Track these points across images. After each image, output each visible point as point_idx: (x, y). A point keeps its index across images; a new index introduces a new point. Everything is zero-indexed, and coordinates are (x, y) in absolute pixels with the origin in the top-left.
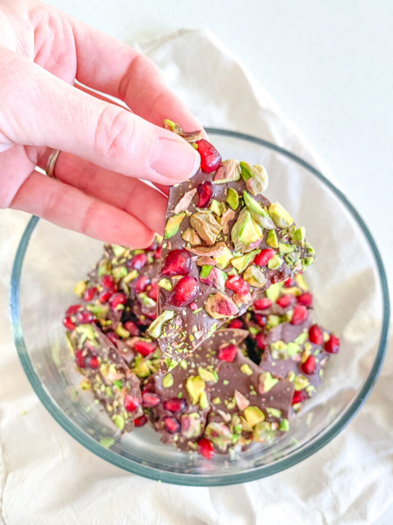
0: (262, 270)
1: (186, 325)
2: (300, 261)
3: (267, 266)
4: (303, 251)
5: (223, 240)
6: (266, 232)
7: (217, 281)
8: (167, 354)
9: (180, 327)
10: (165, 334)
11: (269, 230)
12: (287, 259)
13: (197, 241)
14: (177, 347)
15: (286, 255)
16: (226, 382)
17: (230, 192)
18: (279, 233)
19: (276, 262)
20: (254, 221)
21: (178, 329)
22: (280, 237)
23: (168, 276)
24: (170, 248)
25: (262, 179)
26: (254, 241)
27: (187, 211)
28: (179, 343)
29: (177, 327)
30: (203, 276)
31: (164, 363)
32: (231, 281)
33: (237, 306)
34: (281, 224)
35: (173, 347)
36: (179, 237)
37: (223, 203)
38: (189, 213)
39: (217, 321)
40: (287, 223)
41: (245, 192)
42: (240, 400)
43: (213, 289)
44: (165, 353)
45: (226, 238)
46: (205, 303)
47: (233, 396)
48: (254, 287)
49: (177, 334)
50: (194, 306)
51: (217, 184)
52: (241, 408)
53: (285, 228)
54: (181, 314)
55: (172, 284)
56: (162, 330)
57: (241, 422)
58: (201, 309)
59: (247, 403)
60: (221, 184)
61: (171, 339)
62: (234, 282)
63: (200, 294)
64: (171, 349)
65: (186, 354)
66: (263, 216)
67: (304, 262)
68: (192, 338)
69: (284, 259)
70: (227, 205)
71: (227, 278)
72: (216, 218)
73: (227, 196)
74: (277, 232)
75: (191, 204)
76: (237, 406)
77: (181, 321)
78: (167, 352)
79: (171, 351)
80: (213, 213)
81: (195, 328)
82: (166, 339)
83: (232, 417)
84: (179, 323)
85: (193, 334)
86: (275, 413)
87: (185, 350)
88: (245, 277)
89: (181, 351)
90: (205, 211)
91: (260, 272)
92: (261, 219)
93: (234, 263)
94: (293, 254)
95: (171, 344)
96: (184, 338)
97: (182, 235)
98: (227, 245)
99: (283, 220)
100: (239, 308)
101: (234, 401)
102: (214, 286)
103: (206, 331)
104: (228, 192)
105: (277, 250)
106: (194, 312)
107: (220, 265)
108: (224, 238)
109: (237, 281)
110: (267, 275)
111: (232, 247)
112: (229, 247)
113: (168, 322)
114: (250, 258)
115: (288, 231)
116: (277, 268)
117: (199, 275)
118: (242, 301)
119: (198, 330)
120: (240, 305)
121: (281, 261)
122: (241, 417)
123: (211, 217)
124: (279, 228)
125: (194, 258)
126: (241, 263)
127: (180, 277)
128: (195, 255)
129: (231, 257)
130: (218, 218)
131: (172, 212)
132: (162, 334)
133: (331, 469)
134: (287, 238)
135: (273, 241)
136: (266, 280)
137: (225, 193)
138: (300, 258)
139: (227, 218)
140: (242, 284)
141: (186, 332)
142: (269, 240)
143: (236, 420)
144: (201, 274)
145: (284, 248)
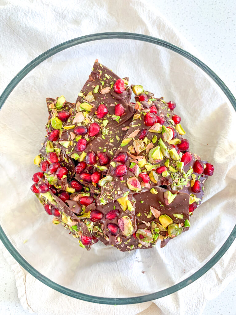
0: (158, 175)
1: (116, 186)
2: (178, 178)
3: (161, 174)
4: (181, 174)
5: (145, 156)
6: (165, 159)
7: (136, 171)
8: (103, 196)
9: (113, 186)
10: (105, 186)
11: (167, 159)
12: (172, 174)
13: (133, 152)
14: (108, 195)
15: (172, 172)
17: (154, 137)
18: (172, 161)
19: (166, 174)
20: (161, 152)
21: (112, 187)
22: (171, 164)
23: (116, 162)
24: (121, 150)
25: (170, 135)
26: (158, 159)
27: (133, 138)
28: (110, 193)
29: (112, 185)
30: (131, 167)
31: (100, 200)
32: (142, 174)
33: (141, 187)
34: (173, 158)
35: (107, 194)
36: (126, 147)
37: (150, 140)
38: (134, 139)
39: (130, 191)
40: (176, 158)
41: (161, 139)
43: (133, 174)
44: (102, 195)
45: (146, 155)
46: (127, 179)
48: (152, 182)
49: (110, 189)
50: (122, 178)
51: (150, 132)
53: (175, 160)
54: (115, 180)
55: (116, 165)
56: (105, 184)
58: (124, 181)
60: (152, 132)
61: (107, 190)
63: (127, 174)
64: (105, 194)
65: (111, 200)
66: (165, 150)
67: (180, 180)
70: (152, 141)
71: (141, 172)
72: (145, 146)
73: (153, 138)
74: (170, 161)
75: (136, 136)
77: (114, 184)
78: (103, 195)
79: (105, 195)
80: (144, 143)
81: (119, 189)
82: (105, 188)
84: (113, 184)
85: (117, 192)
87: (111, 198)
88: (150, 175)
89: (109, 197)
90: (140, 141)
91: (157, 176)
93: (146, 166)
94: (176, 174)
95: (106, 192)
96: (112, 192)
97: (128, 147)
98: (146, 158)
99: (175, 156)
100: (142, 189)
102: (134, 173)
103: (123, 192)
104: (153, 137)
105: (168, 169)
106: (121, 181)
107: (140, 165)
108: (145, 155)
109: (145, 174)
110: (160, 178)
111: (147, 159)
112: (146, 159)
113: (109, 182)
114: (154, 167)
115: (175, 162)
116: (165, 177)
117: (129, 166)
118: (144, 185)
119: (120, 190)
120: (143, 188)
121: (168, 174)
124: (172, 159)
125: (129, 158)
126: (149, 167)
127: (120, 164)
128: (130, 157)
129: (146, 163)
130: (146, 145)
131: (127, 136)
132: (104, 186)
134: (174, 165)
135: (168, 164)
136: (159, 181)
137: (152, 137)
139: (149, 146)
140: (146, 177)
141: (114, 189)
142: (166, 163)
144: (130, 166)
145: (172, 169)
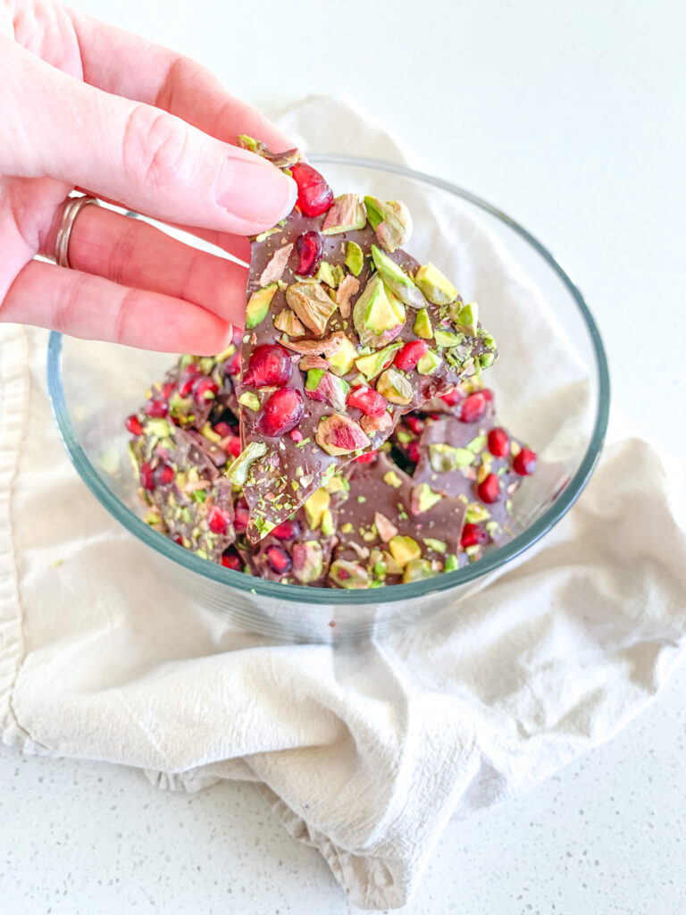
0: (408, 376)
1: (286, 466)
2: (472, 360)
3: (416, 368)
4: (476, 342)
5: (342, 329)
6: (412, 313)
7: (333, 395)
8: (258, 511)
9: (276, 469)
10: (253, 481)
11: (417, 310)
12: (449, 356)
13: (299, 331)
14: (274, 500)
15: (447, 349)
16: (362, 499)
17: (349, 248)
18: (435, 314)
19: (430, 362)
20: (391, 295)
21: (273, 472)
22: (436, 321)
23: (253, 387)
24: (255, 342)
25: (401, 224)
26: (390, 328)
27: (280, 282)
28: (276, 495)
29: (272, 469)
30: (311, 387)
31: (254, 526)
32: (356, 395)
33: (368, 435)
34: (438, 299)
35: (267, 501)
36: (269, 324)
37: (339, 267)
38: (283, 285)
39: (336, 460)
40: (447, 297)
41: (374, 248)
42: (384, 527)
43: (327, 407)
44: (255, 510)
45: (346, 324)
46: (315, 430)
47: (372, 521)
48: (396, 405)
49: (273, 480)
50: (297, 435)
51: (328, 236)
52: (385, 538)
53: (444, 306)
54: (277, 448)
55: (259, 400)
56: (249, 474)
57: (385, 559)
58: (308, 440)
59: (394, 531)
60: (334, 235)
61: (263, 487)
62: (361, 396)
63: (306, 416)
64: (264, 503)
65: (289, 511)
66: (404, 284)
67: (478, 362)
68: (295, 486)
69: (445, 357)
70: (347, 270)
71: (349, 389)
72: (328, 293)
73: (346, 256)
74: (431, 312)
75: (286, 271)
76: (378, 536)
77: (278, 460)
78: (259, 509)
79: (263, 507)
80: (323, 283)
81: (300, 471)
82: (255, 487)
83: (370, 552)
84: (274, 463)
85: (298, 481)
86: (438, 546)
87: (287, 506)
88: (380, 387)
89: (280, 507)
90: (310, 280)
91: (404, 379)
92: (402, 290)
93: (360, 365)
94: (460, 348)
95: (264, 496)
96: (283, 487)
97: (274, 321)
98: (347, 335)
99: (440, 291)
100: (371, 439)
101: (373, 529)
102: (328, 403)
103: (318, 475)
104: (346, 249)
105: (432, 342)
106: (298, 446)
107: (337, 368)
108: (342, 324)
109: (365, 394)
110: (417, 384)
111: (356, 338)
112: (350, 340)
113: (257, 461)
114: (387, 356)
115: (449, 310)
116: (431, 372)
117: (305, 386)
118: (376, 427)
119: (305, 473)
120: (373, 434)
121: (439, 361)
122: (385, 552)
123: (319, 290)
124: (434, 305)
125: (295, 358)
126: (371, 365)
127: (272, 390)
128: (297, 353)
129: (355, 355)
130: (332, 291)
131: (257, 283)
132: (249, 480)
133: (529, 661)
134: (448, 321)
135: (425, 327)
136: (416, 392)
137: (343, 250)
138: (472, 355)
139: (346, 290)
140: (373, 399)
141: (286, 477)
142: (418, 327)
143: (377, 557)
144: (308, 384)
145: (444, 339)
